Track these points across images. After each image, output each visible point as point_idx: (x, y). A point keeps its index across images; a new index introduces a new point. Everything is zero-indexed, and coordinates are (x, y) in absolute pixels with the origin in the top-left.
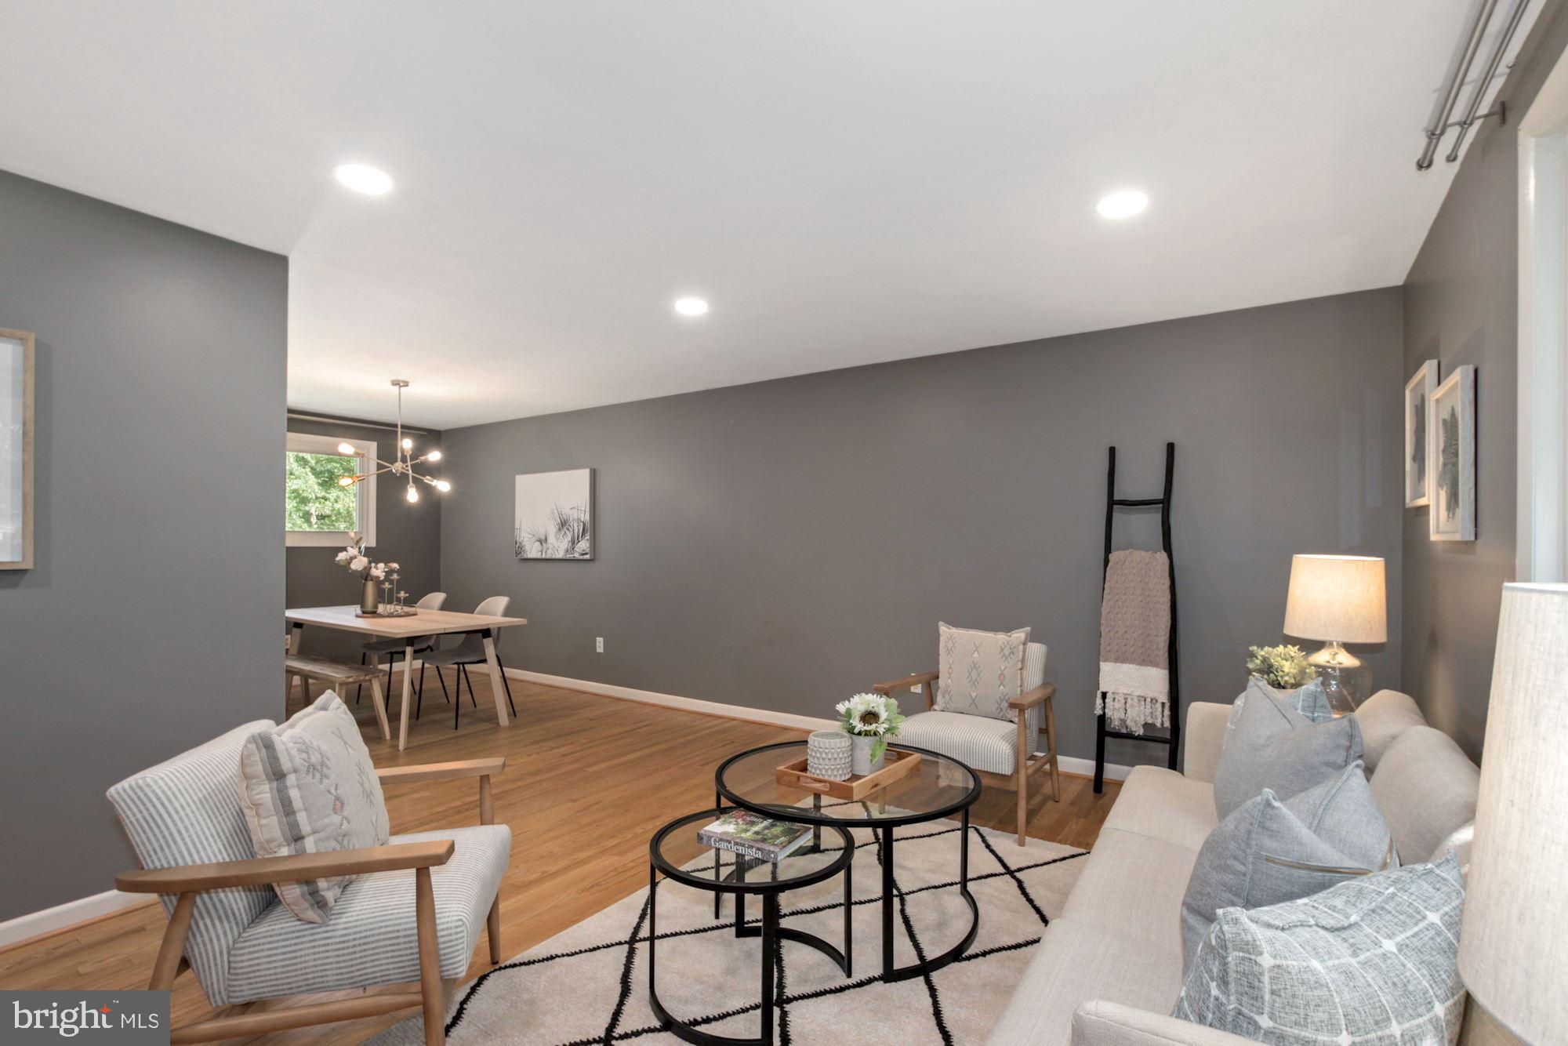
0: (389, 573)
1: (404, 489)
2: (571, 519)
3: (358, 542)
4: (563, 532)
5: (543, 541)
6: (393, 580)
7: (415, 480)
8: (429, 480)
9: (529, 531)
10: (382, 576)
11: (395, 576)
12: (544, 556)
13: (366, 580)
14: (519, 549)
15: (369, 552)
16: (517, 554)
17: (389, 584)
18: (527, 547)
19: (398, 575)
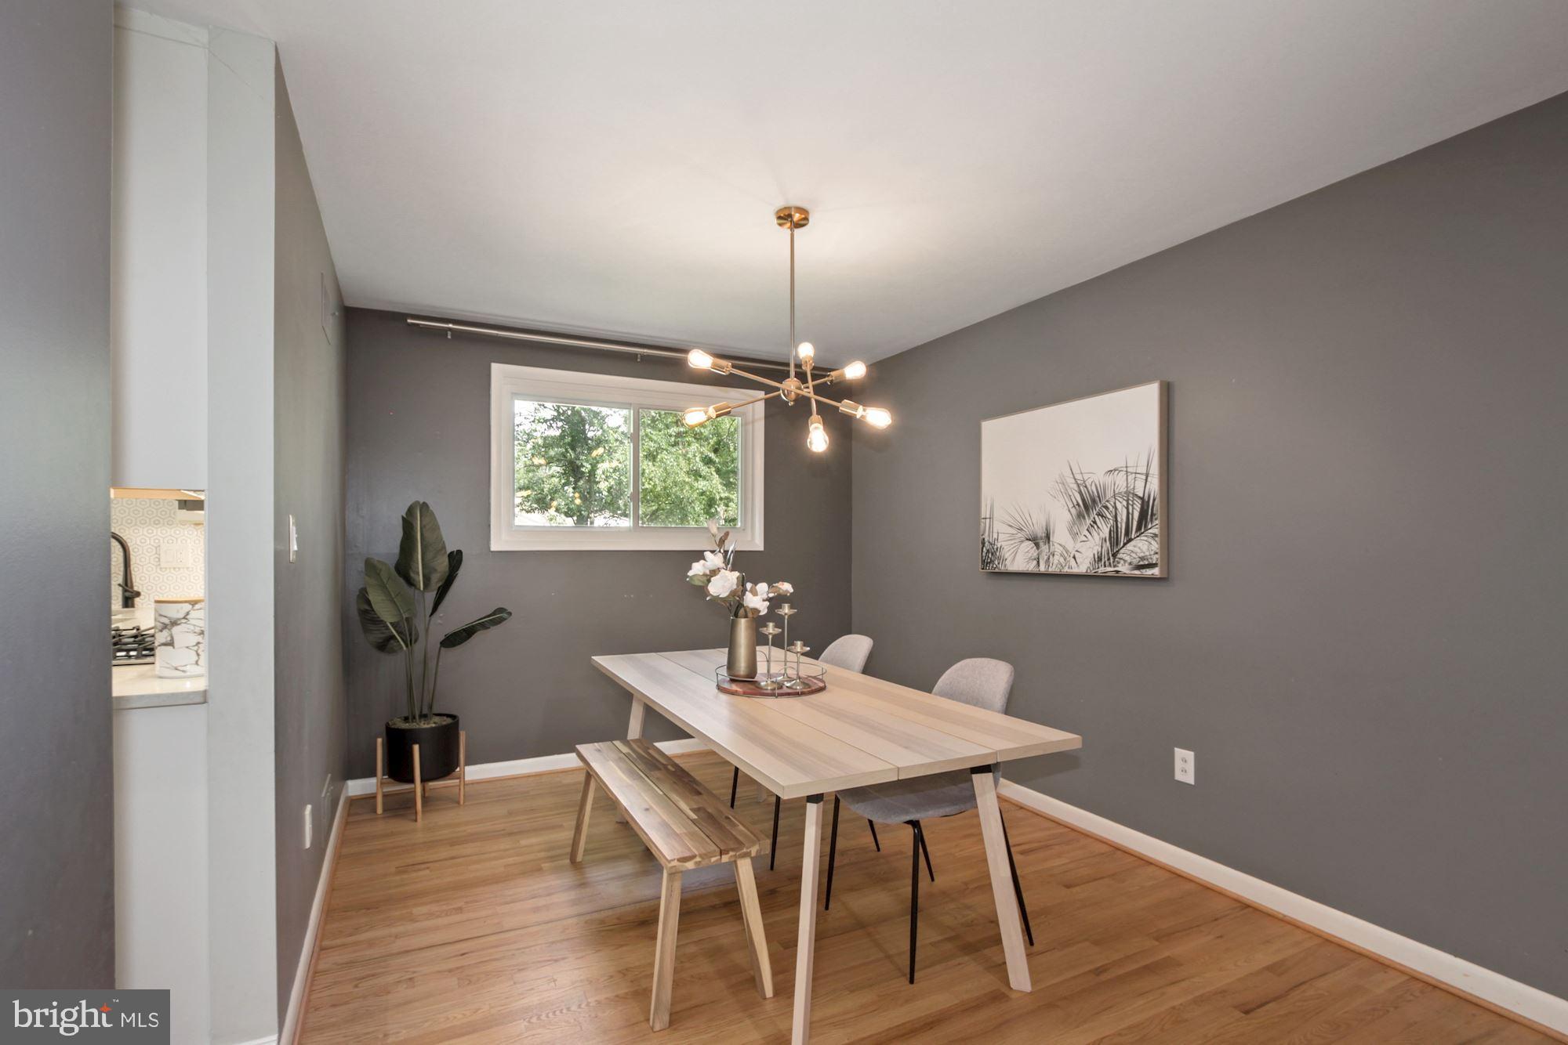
0: (775, 602)
1: (804, 430)
2: (1109, 494)
3: (722, 542)
4: (1089, 522)
5: (1041, 539)
6: (782, 617)
7: (823, 409)
8: (851, 408)
9: (1012, 522)
10: (763, 608)
11: (786, 610)
12: (1042, 568)
13: (736, 615)
14: (988, 556)
15: (741, 561)
16: (985, 563)
17: (776, 626)
18: (1007, 553)
19: (791, 607)
